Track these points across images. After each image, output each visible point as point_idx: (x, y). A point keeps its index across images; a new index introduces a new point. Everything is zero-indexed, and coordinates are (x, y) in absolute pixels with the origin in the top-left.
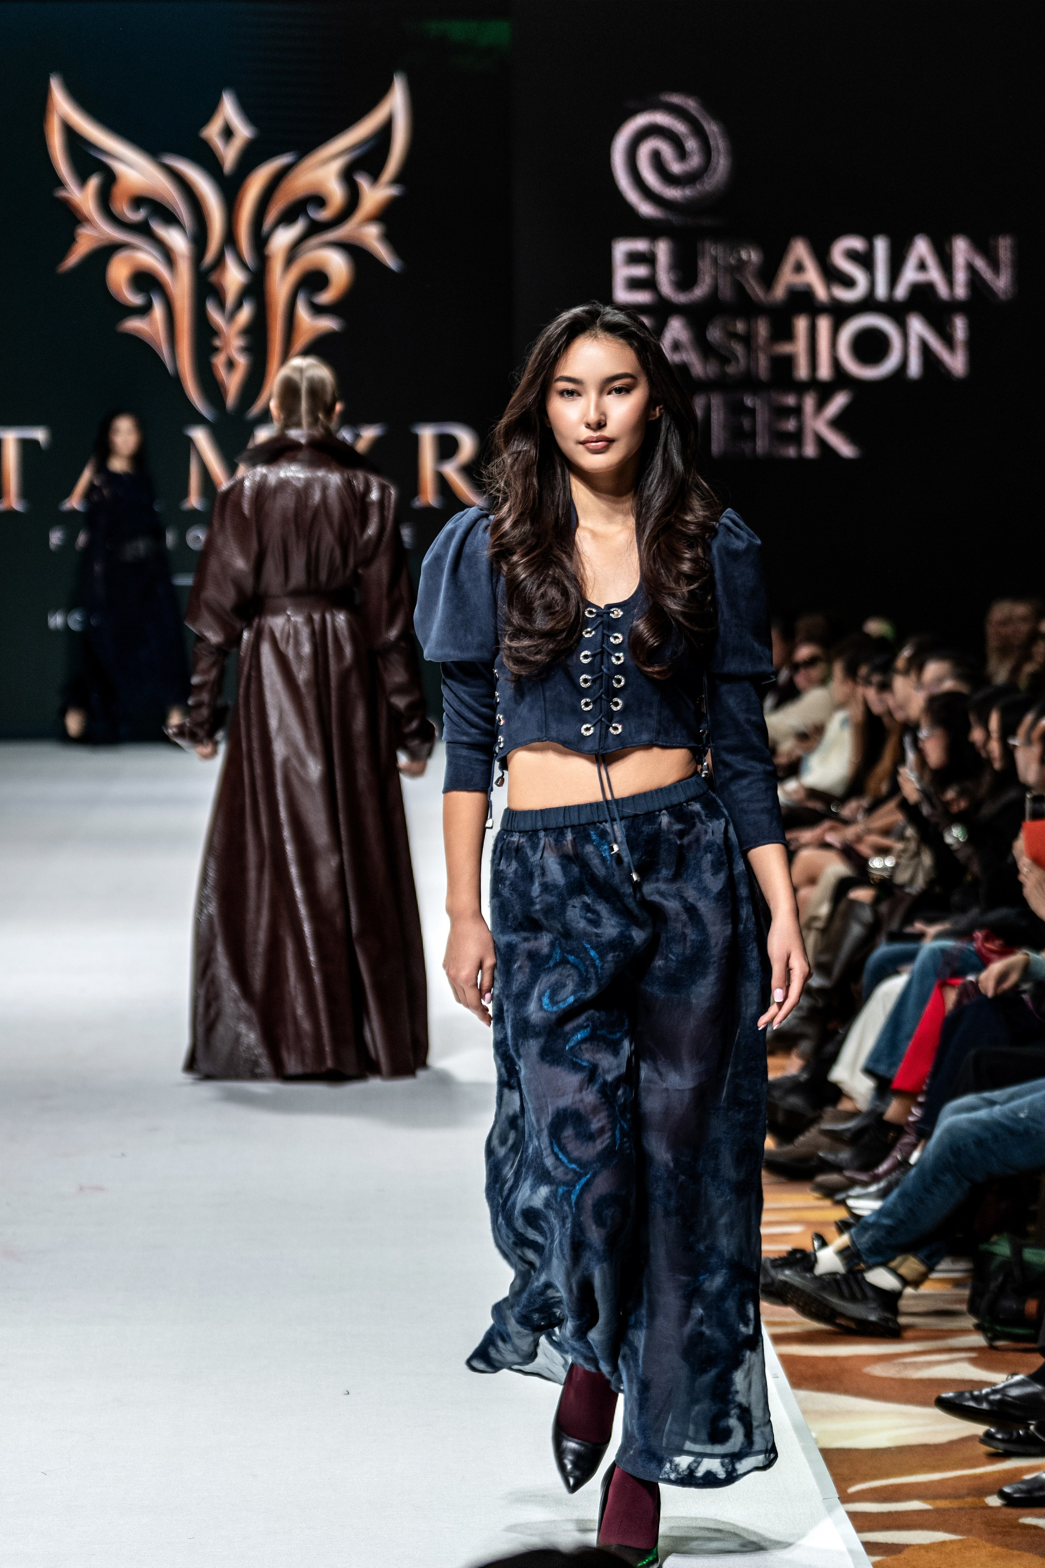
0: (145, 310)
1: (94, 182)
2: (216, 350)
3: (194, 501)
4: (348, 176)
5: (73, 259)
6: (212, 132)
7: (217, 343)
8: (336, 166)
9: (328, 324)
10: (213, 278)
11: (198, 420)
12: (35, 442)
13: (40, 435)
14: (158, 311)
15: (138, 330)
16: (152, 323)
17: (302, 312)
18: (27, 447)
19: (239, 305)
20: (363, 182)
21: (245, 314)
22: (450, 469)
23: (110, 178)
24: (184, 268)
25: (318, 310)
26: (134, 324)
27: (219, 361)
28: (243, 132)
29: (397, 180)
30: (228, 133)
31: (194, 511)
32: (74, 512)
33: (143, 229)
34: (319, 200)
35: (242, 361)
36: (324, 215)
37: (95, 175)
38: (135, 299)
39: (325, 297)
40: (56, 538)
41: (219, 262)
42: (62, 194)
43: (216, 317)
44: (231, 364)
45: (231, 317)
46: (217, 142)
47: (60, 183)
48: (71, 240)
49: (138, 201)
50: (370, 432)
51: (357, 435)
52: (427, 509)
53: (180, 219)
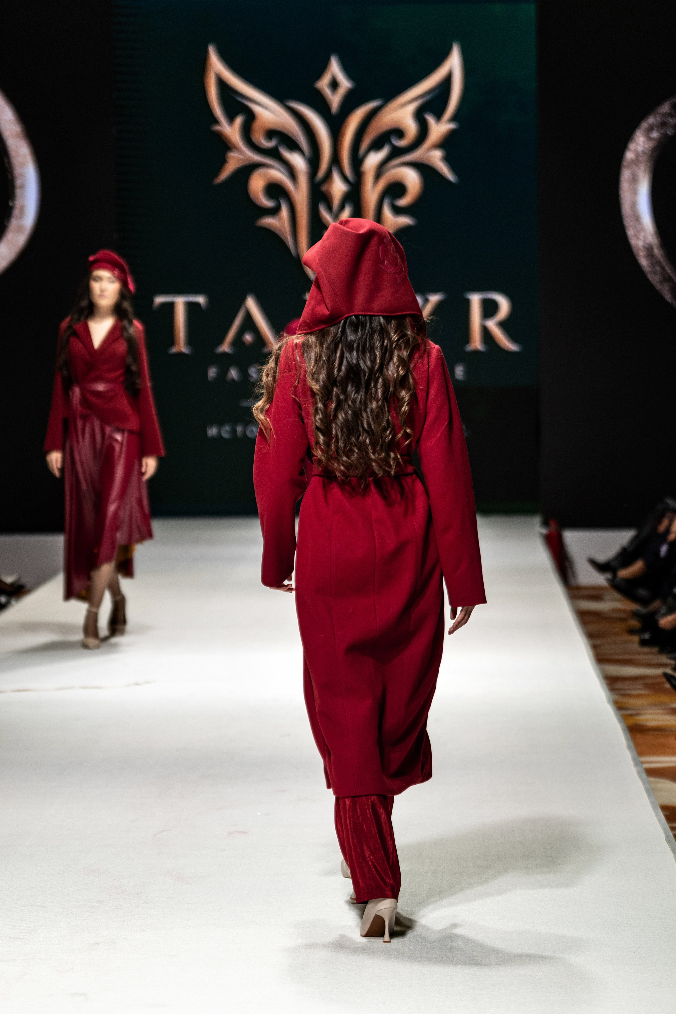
0: (274, 211)
1: (239, 121)
4: (419, 116)
5: (225, 174)
6: (323, 84)
8: (412, 108)
9: (405, 220)
10: (324, 188)
12: (197, 305)
13: (201, 299)
14: (285, 212)
15: (270, 224)
16: (281, 220)
17: (387, 212)
18: (191, 307)
19: (342, 208)
20: (431, 119)
21: (346, 214)
22: (491, 324)
23: (250, 117)
24: (303, 180)
25: (398, 211)
26: (268, 221)
28: (345, 84)
29: (454, 118)
30: (334, 85)
32: (225, 354)
33: (274, 154)
34: (399, 133)
36: (402, 143)
37: (240, 115)
38: (268, 203)
39: (403, 202)
40: (212, 372)
41: (328, 176)
42: (217, 128)
43: (326, 216)
45: (336, 216)
46: (327, 91)
47: (216, 121)
48: (223, 161)
49: (271, 133)
50: (434, 298)
51: (426, 301)
52: (476, 352)
53: (301, 146)
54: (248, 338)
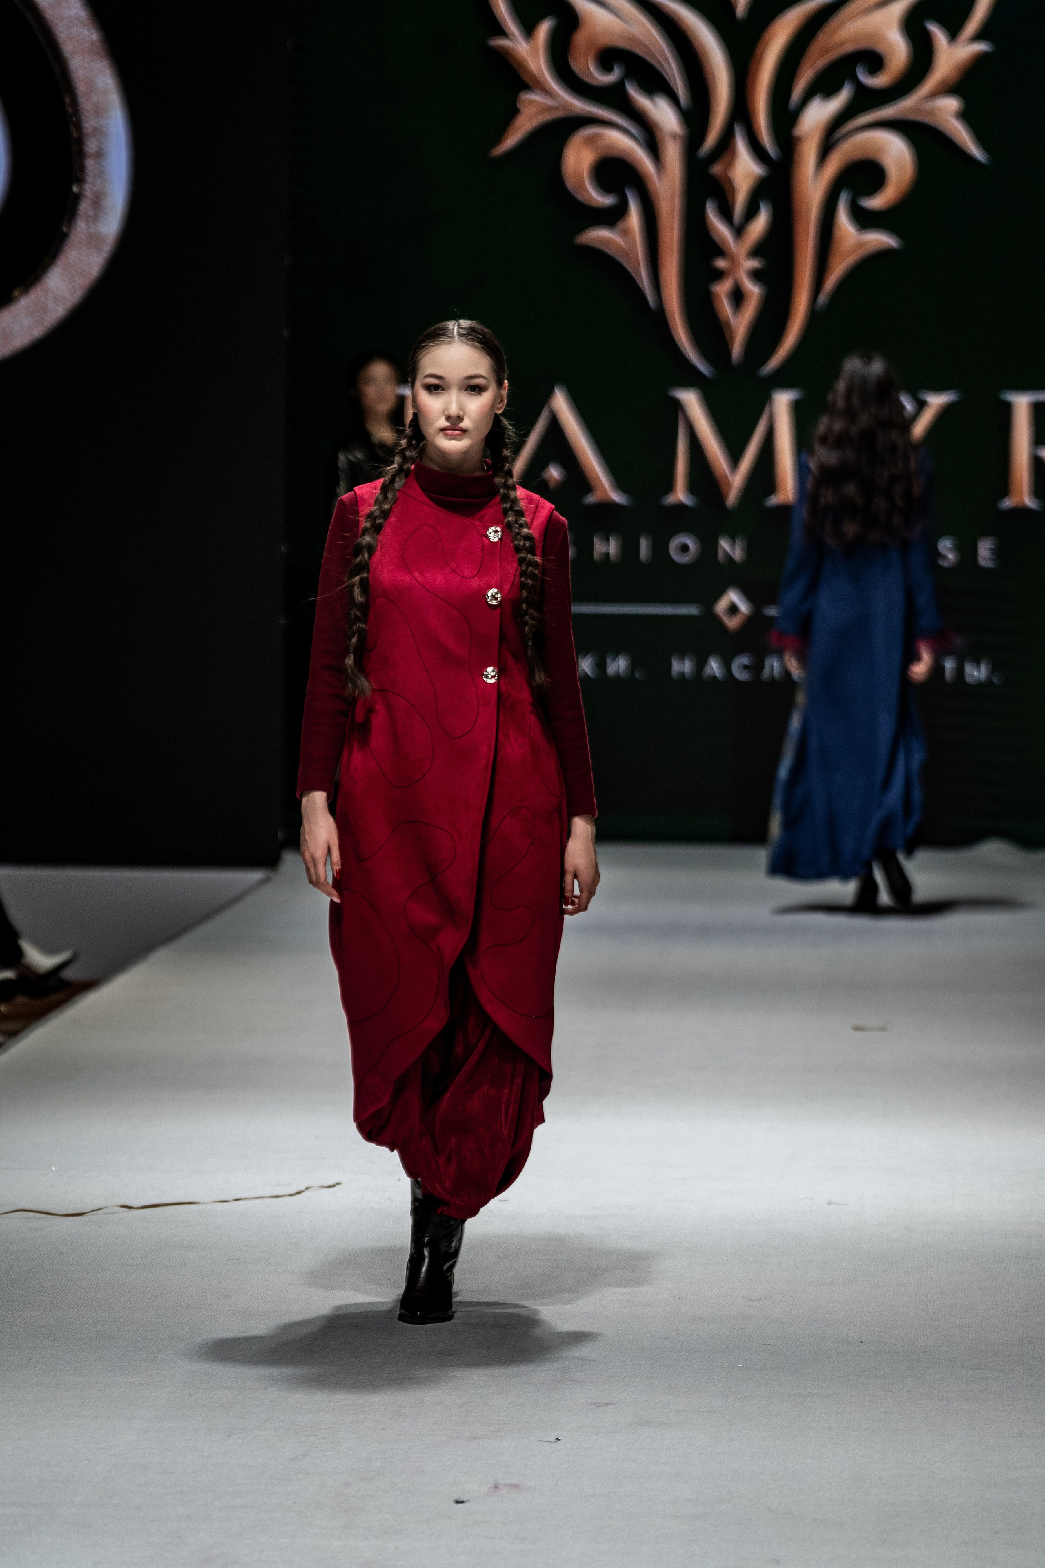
0: (613, 216)
1: (544, 29)
2: (719, 275)
3: (680, 495)
4: (913, 24)
5: (512, 139)
7: (721, 264)
8: (898, 10)
9: (878, 239)
10: (716, 169)
11: (692, 379)
14: (634, 218)
15: (604, 242)
16: (626, 233)
17: (844, 222)
19: (751, 212)
20: (937, 34)
21: (760, 224)
23: (568, 20)
24: (673, 153)
25: (864, 219)
26: (600, 235)
27: (722, 289)
29: (984, 33)
31: (680, 506)
33: (615, 98)
34: (873, 59)
35: (754, 290)
36: (877, 81)
37: (549, 17)
38: (600, 199)
39: (876, 202)
41: (725, 146)
42: (500, 42)
43: (719, 228)
44: (738, 297)
45: (740, 229)
47: (497, 28)
48: (514, 111)
49: (609, 56)
50: (936, 401)
51: (921, 405)
52: (1021, 512)
53: (672, 84)
54: (554, 473)
